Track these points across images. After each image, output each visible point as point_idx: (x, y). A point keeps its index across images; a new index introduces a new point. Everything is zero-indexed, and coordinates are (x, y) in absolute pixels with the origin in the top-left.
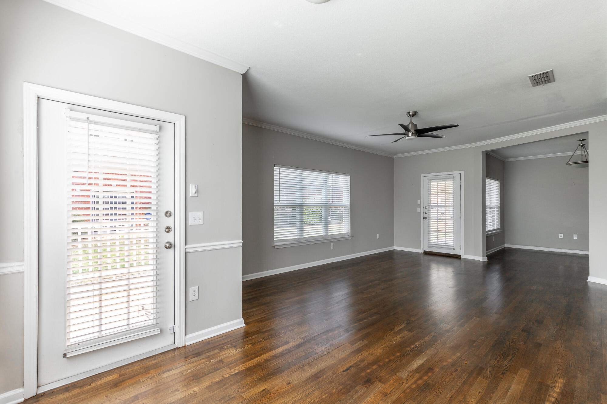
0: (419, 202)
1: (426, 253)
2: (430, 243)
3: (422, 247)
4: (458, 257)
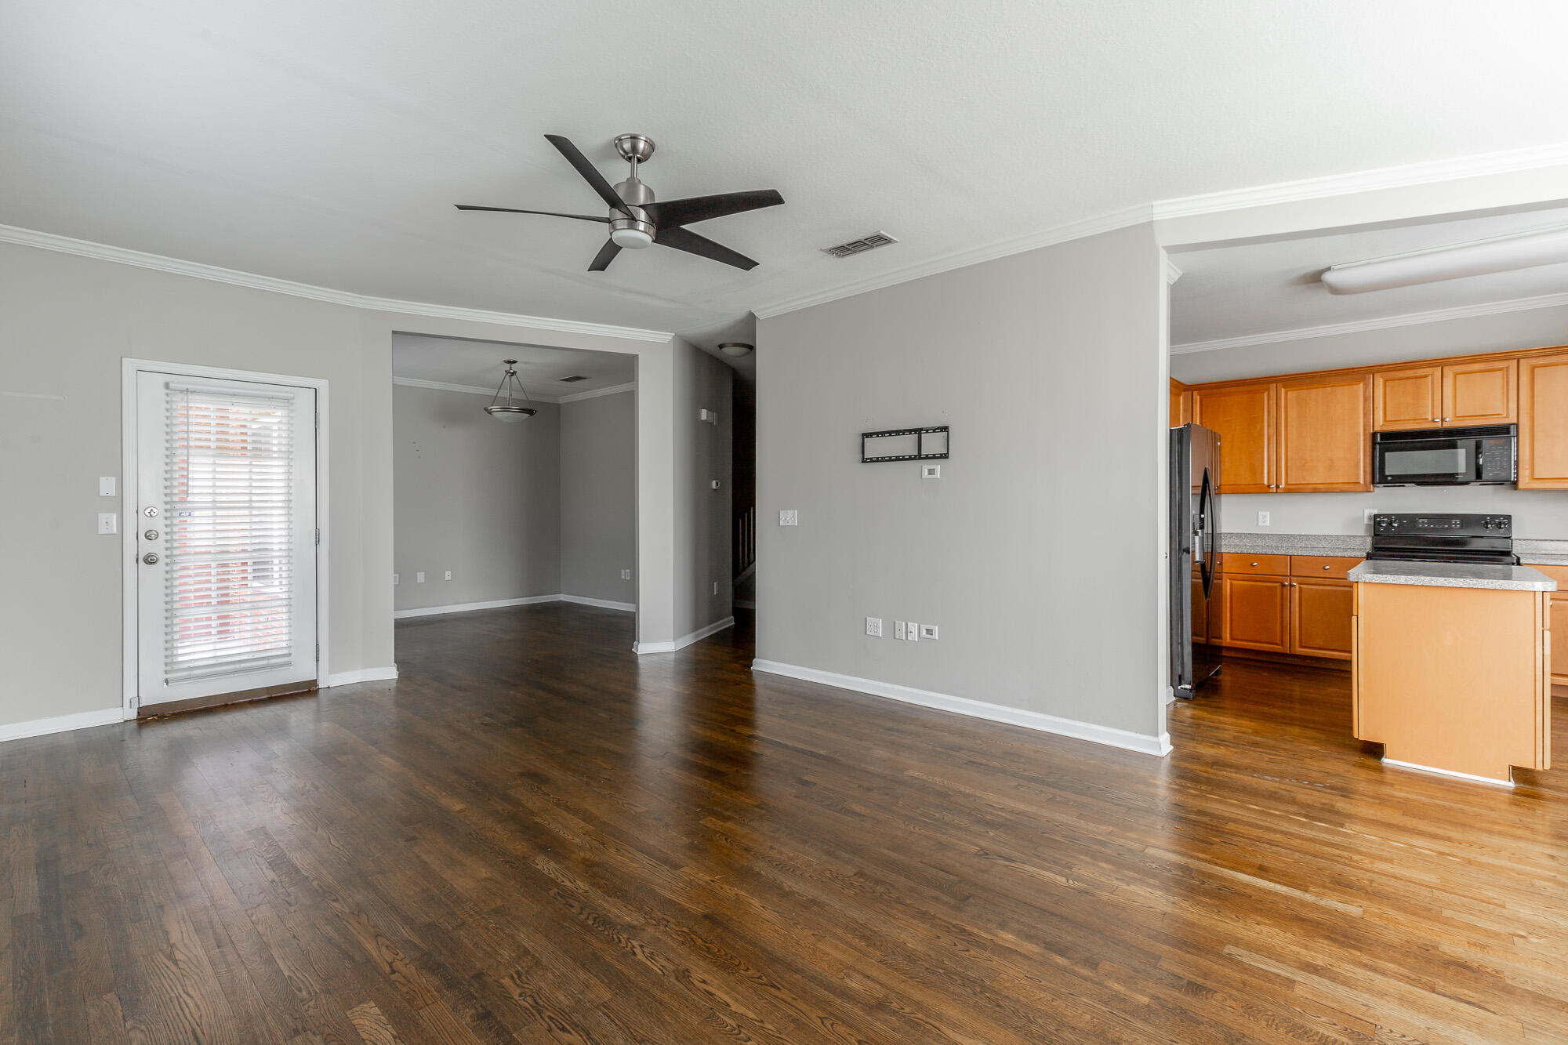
0: (107, 486)
1: (152, 717)
2: (176, 667)
3: (130, 692)
4: (307, 690)
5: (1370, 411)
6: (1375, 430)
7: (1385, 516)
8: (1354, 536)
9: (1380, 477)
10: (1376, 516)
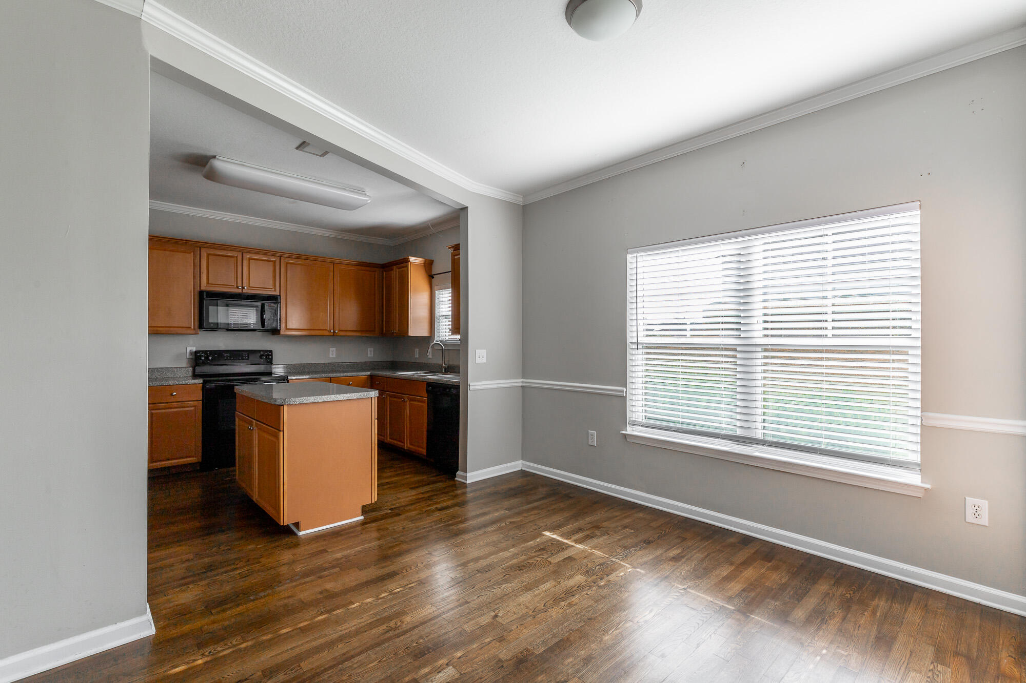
5: (197, 276)
6: (202, 289)
7: (203, 351)
8: (180, 368)
9: (203, 323)
10: (196, 352)
